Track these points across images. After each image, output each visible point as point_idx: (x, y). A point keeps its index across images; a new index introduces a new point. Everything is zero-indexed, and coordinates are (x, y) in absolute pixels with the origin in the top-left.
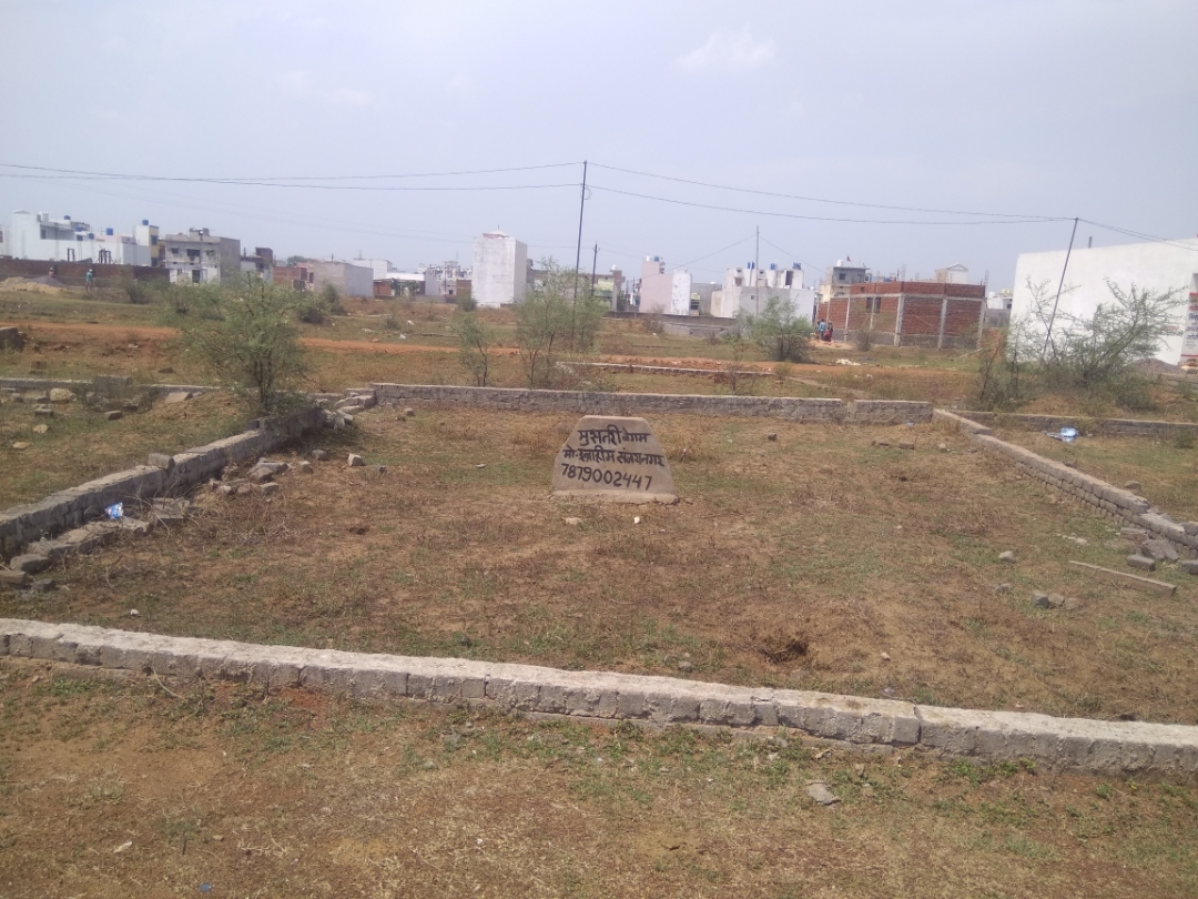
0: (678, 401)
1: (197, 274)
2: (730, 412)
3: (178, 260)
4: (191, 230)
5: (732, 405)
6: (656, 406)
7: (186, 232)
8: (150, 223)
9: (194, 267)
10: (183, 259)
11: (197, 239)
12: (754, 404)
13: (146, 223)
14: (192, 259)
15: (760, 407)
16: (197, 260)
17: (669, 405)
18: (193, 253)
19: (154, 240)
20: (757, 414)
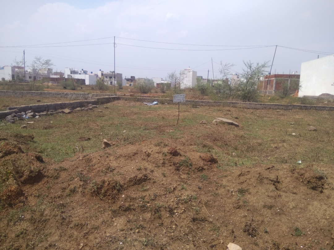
0: (38, 93)
1: (111, 83)
2: (53, 96)
3: (107, 80)
4: (110, 72)
5: (53, 94)
6: (32, 95)
7: (109, 72)
8: (101, 70)
9: (111, 81)
10: (108, 79)
11: (111, 74)
12: (60, 94)
13: (100, 70)
14: (110, 79)
15: (62, 95)
16: (111, 79)
17: (35, 94)
18: (111, 77)
19: (102, 74)
20: (61, 97)
